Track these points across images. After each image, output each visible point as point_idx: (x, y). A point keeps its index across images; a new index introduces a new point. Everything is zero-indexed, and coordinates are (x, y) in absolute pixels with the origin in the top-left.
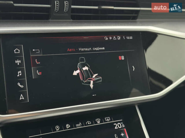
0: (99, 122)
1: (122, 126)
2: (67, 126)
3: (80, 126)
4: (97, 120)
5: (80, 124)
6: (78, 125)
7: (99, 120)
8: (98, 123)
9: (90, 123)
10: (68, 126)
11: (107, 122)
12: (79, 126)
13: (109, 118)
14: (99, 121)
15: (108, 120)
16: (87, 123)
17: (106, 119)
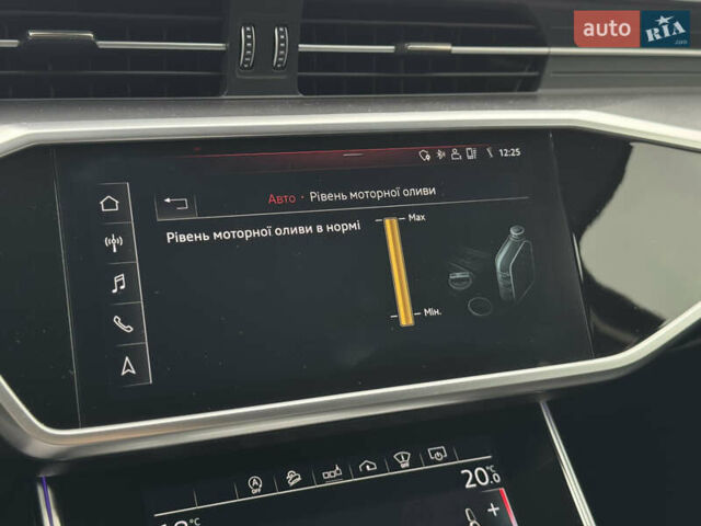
0: (407, 465)
1: (491, 478)
2: (289, 477)
3: (338, 477)
4: (399, 457)
5: (338, 472)
6: (329, 473)
7: (406, 457)
8: (403, 466)
9: (372, 466)
10: (292, 477)
11: (435, 462)
12: (332, 477)
13: (441, 451)
14: (406, 459)
15: (438, 455)
16: (364, 467)
17: (433, 453)
